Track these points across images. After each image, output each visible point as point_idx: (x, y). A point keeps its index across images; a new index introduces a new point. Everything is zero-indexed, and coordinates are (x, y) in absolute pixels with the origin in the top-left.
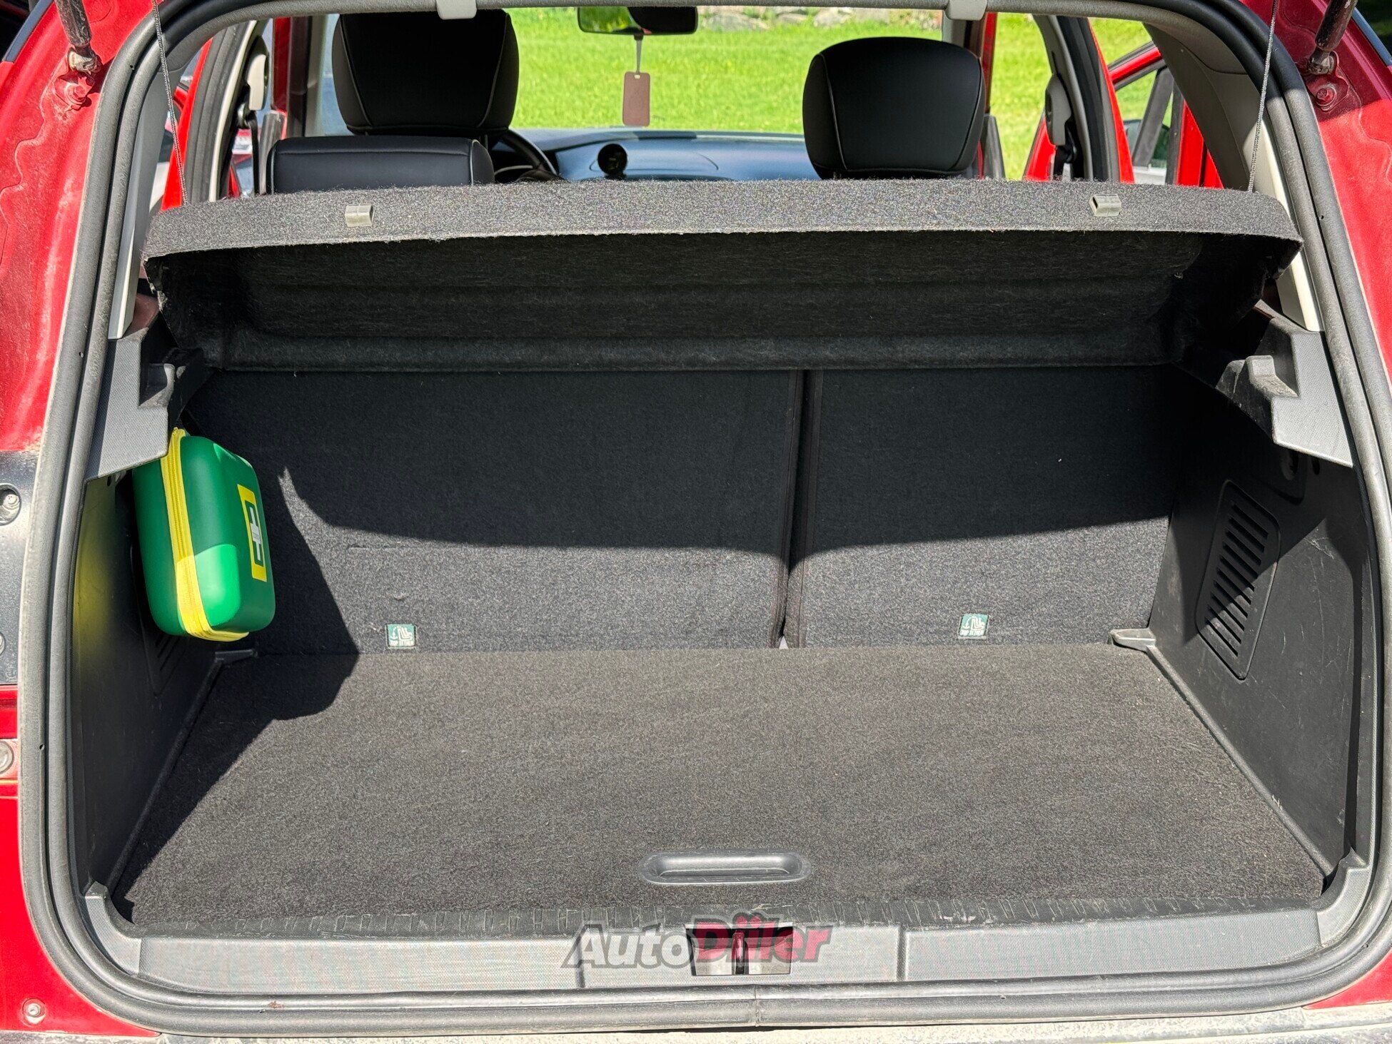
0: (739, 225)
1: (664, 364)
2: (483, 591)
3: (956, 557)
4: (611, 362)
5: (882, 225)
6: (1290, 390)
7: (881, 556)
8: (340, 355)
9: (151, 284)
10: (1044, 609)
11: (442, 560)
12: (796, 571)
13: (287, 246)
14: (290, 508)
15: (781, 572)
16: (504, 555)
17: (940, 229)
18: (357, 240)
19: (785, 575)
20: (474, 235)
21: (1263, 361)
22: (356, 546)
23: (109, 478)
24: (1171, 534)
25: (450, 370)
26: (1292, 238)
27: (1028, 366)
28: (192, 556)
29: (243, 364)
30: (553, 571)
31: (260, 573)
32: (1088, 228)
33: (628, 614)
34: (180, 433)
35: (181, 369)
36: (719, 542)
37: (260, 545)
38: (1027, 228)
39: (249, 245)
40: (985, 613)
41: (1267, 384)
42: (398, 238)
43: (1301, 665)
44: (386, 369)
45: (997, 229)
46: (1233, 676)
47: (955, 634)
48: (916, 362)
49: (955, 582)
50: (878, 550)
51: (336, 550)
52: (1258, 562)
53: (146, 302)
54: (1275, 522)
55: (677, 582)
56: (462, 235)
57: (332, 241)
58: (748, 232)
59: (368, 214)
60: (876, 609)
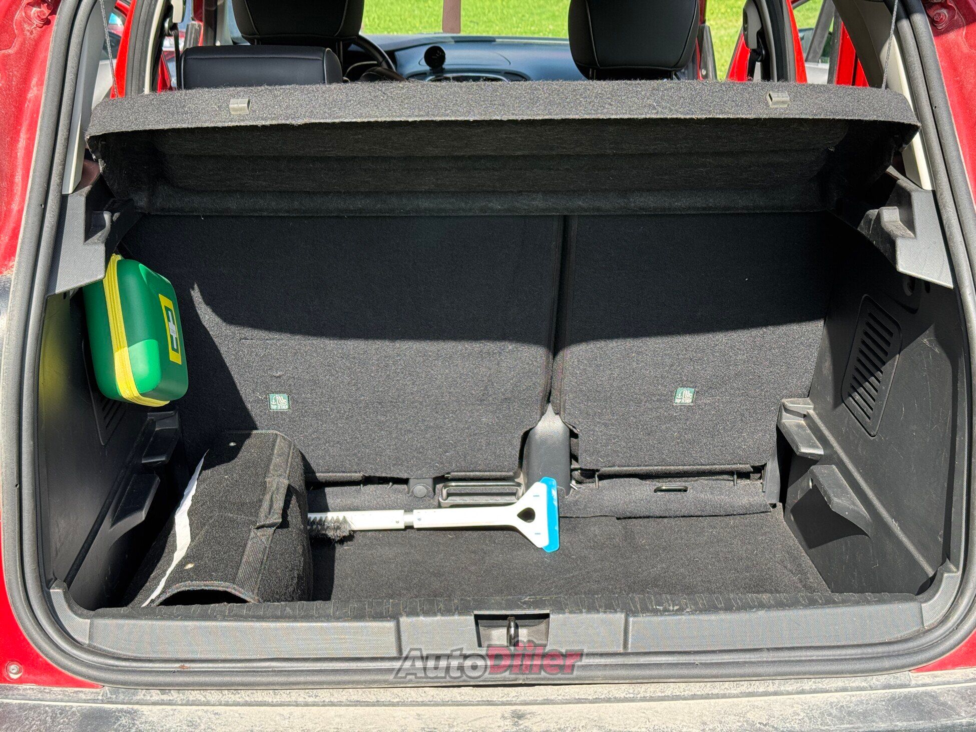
0: (513, 114)
1: (463, 210)
2: (336, 371)
3: (672, 348)
4: (425, 209)
5: (616, 114)
6: (910, 232)
7: (619, 347)
8: (233, 204)
9: (93, 155)
10: (735, 385)
11: (307, 349)
12: (559, 357)
13: (188, 128)
14: (199, 312)
15: (548, 358)
16: (351, 345)
17: (658, 117)
18: (238, 124)
19: (551, 360)
20: (322, 121)
21: (891, 211)
22: (246, 339)
23: (65, 294)
24: (825, 332)
25: (310, 215)
26: (912, 123)
27: (724, 212)
28: (127, 348)
29: (163, 210)
30: (386, 357)
31: (176, 357)
32: (765, 116)
33: (439, 387)
34: (116, 258)
35: (117, 215)
36: (503, 336)
37: (176, 338)
38: (721, 116)
39: (161, 127)
40: (693, 387)
41: (894, 228)
42: (268, 123)
43: (914, 428)
44: (265, 214)
45: (699, 117)
46: (867, 434)
47: (671, 402)
48: (643, 209)
49: (672, 366)
50: (616, 343)
51: (232, 342)
52: (886, 353)
53: (91, 166)
54: (898, 325)
55: (474, 365)
56: (313, 121)
57: (220, 125)
58: (520, 119)
59: (246, 105)
60: (615, 384)
